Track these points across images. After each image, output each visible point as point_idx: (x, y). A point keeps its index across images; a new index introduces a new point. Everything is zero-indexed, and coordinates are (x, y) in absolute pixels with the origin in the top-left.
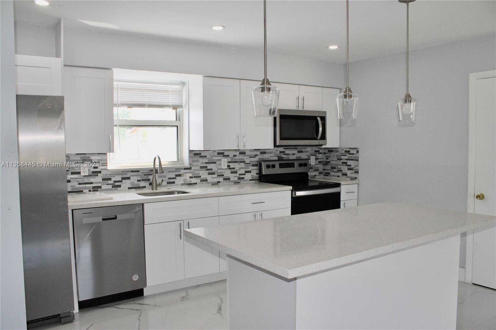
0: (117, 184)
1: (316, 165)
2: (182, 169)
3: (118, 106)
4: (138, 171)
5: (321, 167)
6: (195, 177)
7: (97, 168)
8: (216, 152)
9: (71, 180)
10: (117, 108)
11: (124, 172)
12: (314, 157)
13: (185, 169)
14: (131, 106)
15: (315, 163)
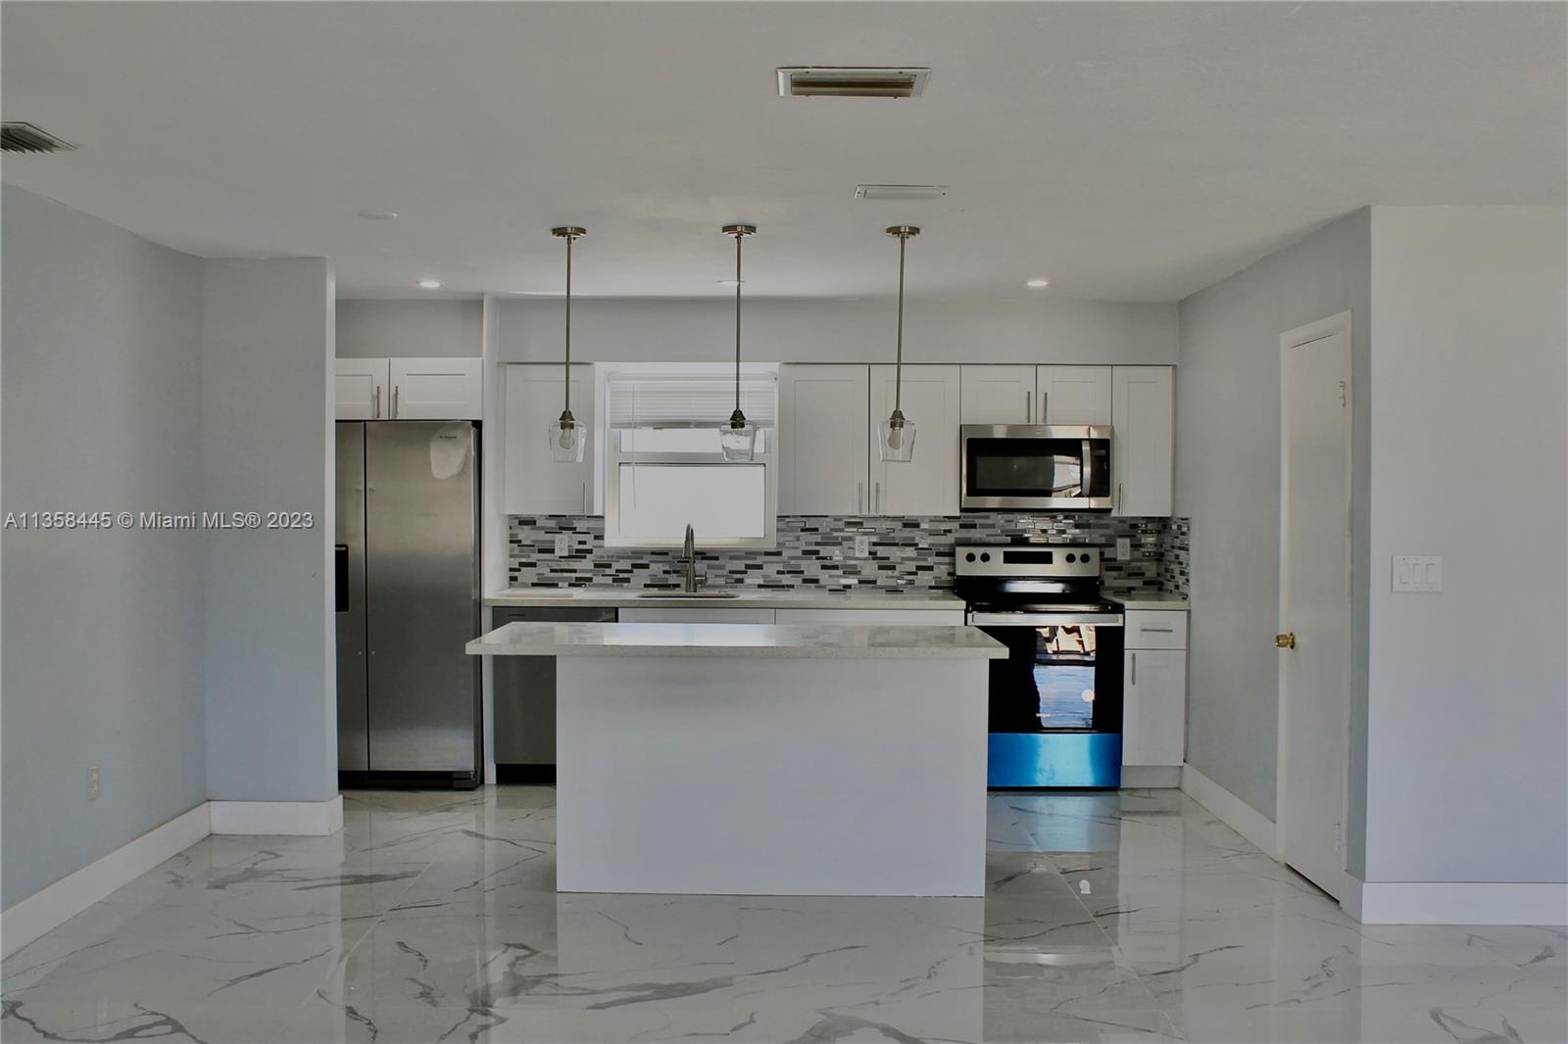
0: (622, 575)
1: (1133, 560)
2: (759, 554)
3: (635, 427)
4: (666, 554)
5: (1151, 570)
6: (789, 572)
7: (584, 543)
8: (840, 520)
9: (538, 563)
10: (631, 430)
11: (637, 553)
12: (1127, 541)
13: (767, 554)
14: (660, 425)
15: (1131, 554)
